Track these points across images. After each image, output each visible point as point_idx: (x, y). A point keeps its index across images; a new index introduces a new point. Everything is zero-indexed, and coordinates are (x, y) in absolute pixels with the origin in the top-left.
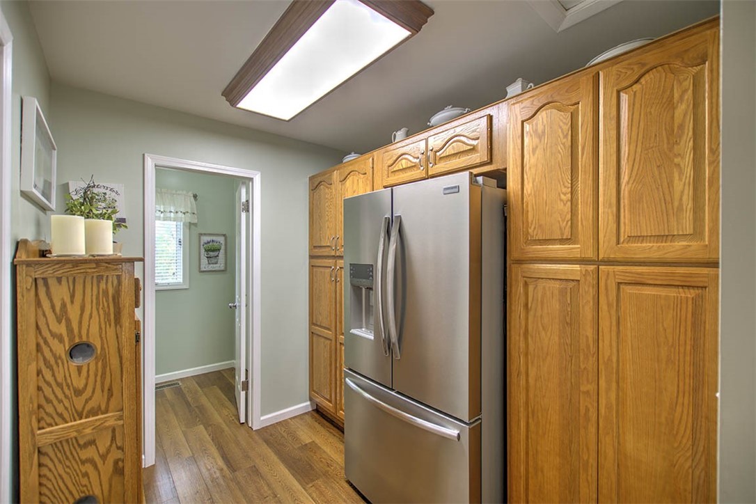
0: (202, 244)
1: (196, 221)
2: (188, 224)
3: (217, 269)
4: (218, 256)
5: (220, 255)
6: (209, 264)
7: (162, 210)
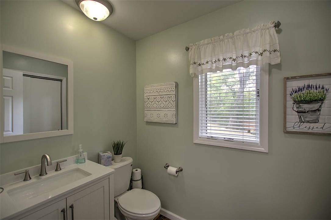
0: (288, 92)
1: (278, 61)
2: (267, 67)
3: (315, 130)
4: (319, 110)
5: (322, 109)
6: (301, 122)
7: (234, 57)
